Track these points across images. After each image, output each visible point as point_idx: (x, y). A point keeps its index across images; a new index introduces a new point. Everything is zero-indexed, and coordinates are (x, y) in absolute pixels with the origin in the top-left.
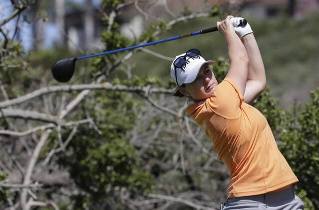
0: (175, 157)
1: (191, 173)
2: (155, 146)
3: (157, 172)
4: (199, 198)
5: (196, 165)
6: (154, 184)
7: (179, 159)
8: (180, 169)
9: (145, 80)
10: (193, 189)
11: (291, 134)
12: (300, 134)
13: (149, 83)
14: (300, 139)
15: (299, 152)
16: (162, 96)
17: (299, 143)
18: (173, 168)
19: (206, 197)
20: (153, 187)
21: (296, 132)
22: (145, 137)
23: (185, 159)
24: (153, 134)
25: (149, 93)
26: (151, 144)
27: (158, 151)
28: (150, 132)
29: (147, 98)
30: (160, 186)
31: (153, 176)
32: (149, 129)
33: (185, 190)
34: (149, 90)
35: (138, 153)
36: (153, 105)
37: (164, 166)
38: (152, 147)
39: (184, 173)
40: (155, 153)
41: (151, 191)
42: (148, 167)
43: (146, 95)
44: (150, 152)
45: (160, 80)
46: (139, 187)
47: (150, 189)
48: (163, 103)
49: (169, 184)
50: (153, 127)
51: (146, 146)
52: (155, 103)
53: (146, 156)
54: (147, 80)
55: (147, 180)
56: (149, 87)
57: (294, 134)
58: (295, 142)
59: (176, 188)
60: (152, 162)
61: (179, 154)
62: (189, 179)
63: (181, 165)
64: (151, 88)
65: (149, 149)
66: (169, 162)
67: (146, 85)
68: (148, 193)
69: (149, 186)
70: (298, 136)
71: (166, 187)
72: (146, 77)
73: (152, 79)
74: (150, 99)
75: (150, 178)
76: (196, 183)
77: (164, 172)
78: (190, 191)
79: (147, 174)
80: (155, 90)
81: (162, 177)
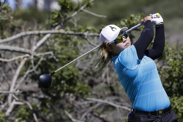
0: (103, 75)
1: (113, 85)
2: (91, 68)
3: (92, 84)
4: (118, 101)
5: (116, 80)
6: (90, 92)
7: (106, 77)
8: (106, 83)
9: (85, 28)
10: (114, 95)
11: (175, 62)
12: (180, 62)
13: (88, 30)
14: (180, 65)
15: (180, 73)
16: (96, 38)
17: (180, 67)
18: (102, 82)
19: (122, 100)
20: (89, 94)
21: (178, 60)
22: (85, 63)
23: (110, 76)
24: (90, 61)
25: (87, 36)
26: (89, 67)
27: (93, 71)
28: (88, 60)
29: (86, 39)
30: (94, 92)
31: (89, 87)
32: (87, 58)
33: (109, 95)
34: (88, 34)
35: (80, 73)
36: (90, 43)
37: (96, 80)
38: (89, 69)
39: (109, 85)
40: (91, 73)
41: (88, 96)
42: (87, 81)
43: (86, 37)
44: (88, 72)
45: (94, 28)
46: (81, 94)
47: (88, 95)
48: (96, 42)
49: (100, 91)
50: (90, 56)
51: (85, 68)
52: (92, 43)
53: (85, 74)
54: (86, 28)
55: (86, 89)
56: (87, 32)
57: (177, 62)
58: (177, 67)
59: (104, 94)
60: (89, 78)
61: (106, 74)
62: (112, 89)
63: (107, 80)
64: (89, 33)
65: (87, 70)
66: (100, 78)
67: (86, 31)
68: (87, 97)
69: (87, 93)
70: (179, 63)
71: (98, 93)
72: (86, 26)
73: (89, 28)
74: (88, 40)
75: (87, 88)
76: (116, 92)
77: (96, 84)
78: (112, 96)
79: (86, 85)
80: (91, 34)
81: (95, 88)
